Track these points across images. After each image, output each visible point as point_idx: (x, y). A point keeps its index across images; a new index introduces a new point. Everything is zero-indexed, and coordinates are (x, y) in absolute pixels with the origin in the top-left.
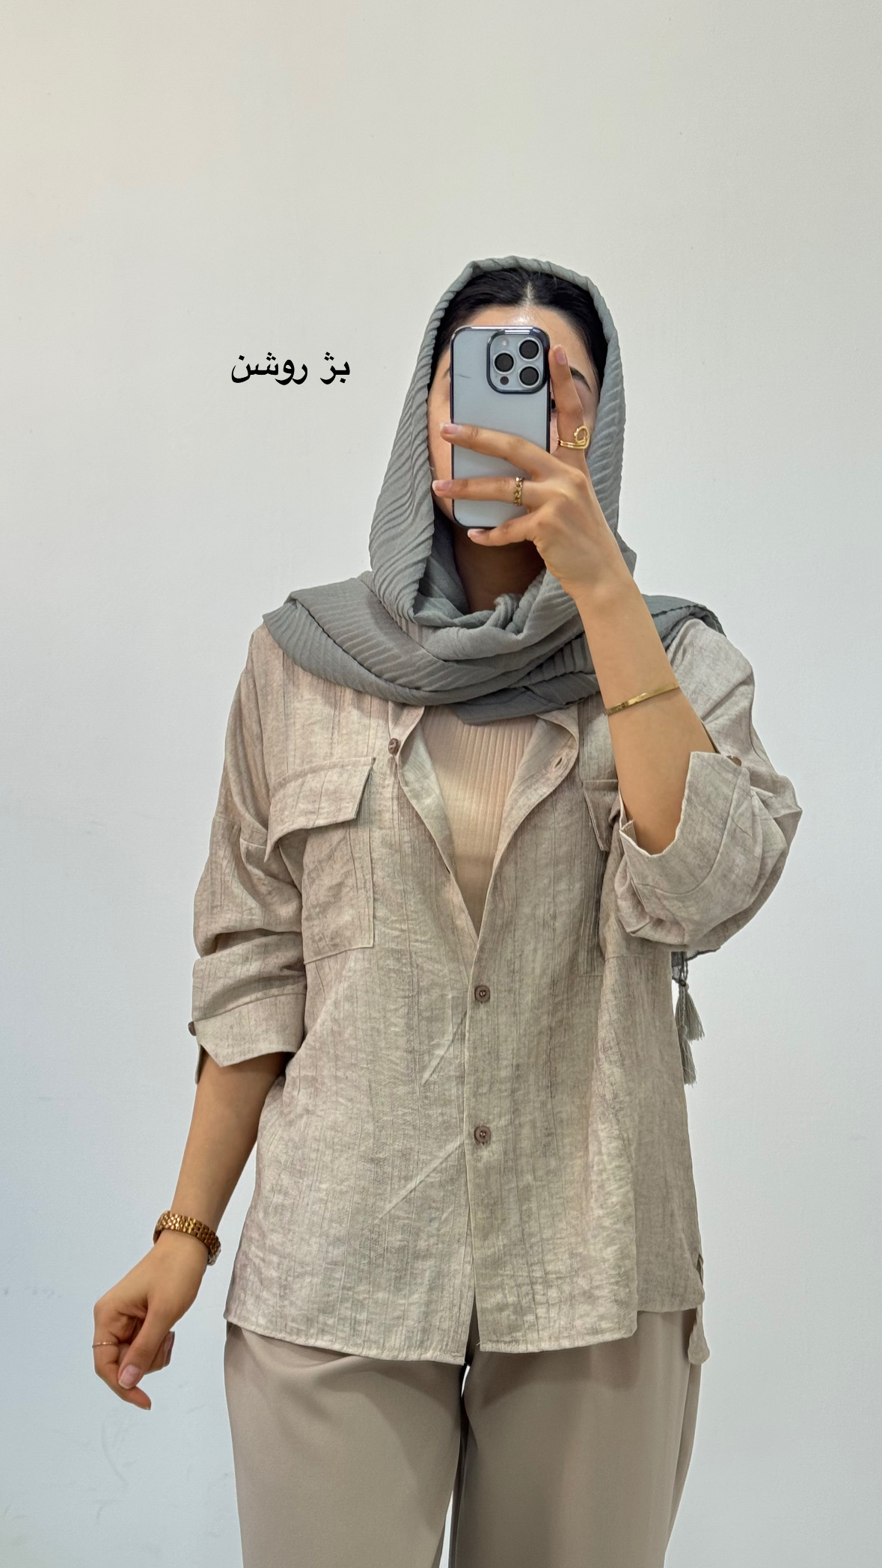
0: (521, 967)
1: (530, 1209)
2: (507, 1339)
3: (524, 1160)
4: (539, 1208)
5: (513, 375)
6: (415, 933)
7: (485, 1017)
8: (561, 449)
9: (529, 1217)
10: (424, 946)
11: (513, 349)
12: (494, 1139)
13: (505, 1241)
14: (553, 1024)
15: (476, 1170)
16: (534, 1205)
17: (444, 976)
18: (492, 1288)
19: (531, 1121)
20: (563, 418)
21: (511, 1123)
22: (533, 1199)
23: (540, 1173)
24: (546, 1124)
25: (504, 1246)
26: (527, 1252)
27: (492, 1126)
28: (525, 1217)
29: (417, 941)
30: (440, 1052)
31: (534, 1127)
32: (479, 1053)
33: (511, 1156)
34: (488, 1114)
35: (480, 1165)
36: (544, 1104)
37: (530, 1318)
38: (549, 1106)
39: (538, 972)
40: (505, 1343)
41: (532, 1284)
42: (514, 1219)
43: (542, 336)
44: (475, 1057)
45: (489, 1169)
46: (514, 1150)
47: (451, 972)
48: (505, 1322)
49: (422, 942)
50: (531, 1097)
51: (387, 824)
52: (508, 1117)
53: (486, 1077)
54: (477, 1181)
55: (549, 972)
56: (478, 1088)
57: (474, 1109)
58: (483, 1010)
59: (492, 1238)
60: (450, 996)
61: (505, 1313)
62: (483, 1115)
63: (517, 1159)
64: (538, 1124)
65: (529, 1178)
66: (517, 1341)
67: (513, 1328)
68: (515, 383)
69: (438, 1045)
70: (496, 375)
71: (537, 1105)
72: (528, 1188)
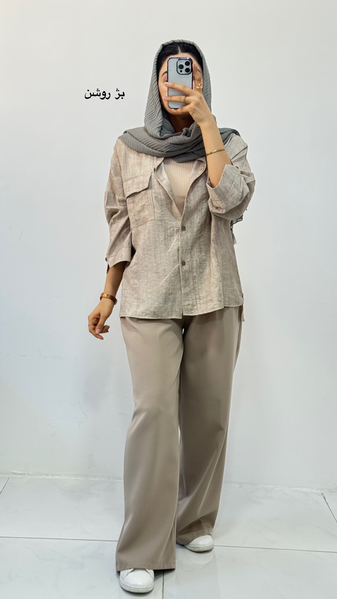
0: (193, 222)
1: (195, 281)
2: (190, 312)
3: (194, 269)
4: (198, 281)
5: (184, 70)
6: (165, 215)
7: (184, 234)
8: (195, 89)
9: (195, 283)
10: (168, 218)
11: (184, 64)
12: (186, 264)
13: (189, 289)
14: (200, 236)
15: (182, 272)
16: (196, 281)
17: (174, 225)
18: (186, 300)
19: (196, 260)
20: (196, 81)
21: (191, 260)
22: (197, 279)
23: (198, 273)
24: (199, 261)
25: (189, 290)
26: (195, 292)
27: (185, 261)
28: (194, 283)
29: (166, 217)
30: (173, 244)
31: (197, 261)
32: (183, 243)
33: (191, 268)
34: (185, 258)
35: (183, 270)
36: (199, 256)
37: (196, 307)
38: (200, 256)
39: (198, 222)
40: (190, 313)
41: (196, 299)
42: (192, 284)
43: (190, 60)
44: (182, 244)
45: (185, 271)
46: (192, 267)
47: (175, 223)
48: (189, 308)
49: (167, 217)
50: (195, 254)
51: (156, 188)
52: (190, 259)
53: (185, 249)
54: (183, 274)
55: (200, 223)
56: (183, 251)
57: (182, 256)
58: (184, 232)
59: (186, 288)
60: (175, 230)
61: (190, 306)
62: (184, 258)
63: (192, 269)
64: (198, 261)
65: (195, 274)
66: (192, 313)
67: (191, 310)
68: (184, 72)
69: (173, 242)
70: (179, 70)
71: (197, 256)
72: (195, 276)
